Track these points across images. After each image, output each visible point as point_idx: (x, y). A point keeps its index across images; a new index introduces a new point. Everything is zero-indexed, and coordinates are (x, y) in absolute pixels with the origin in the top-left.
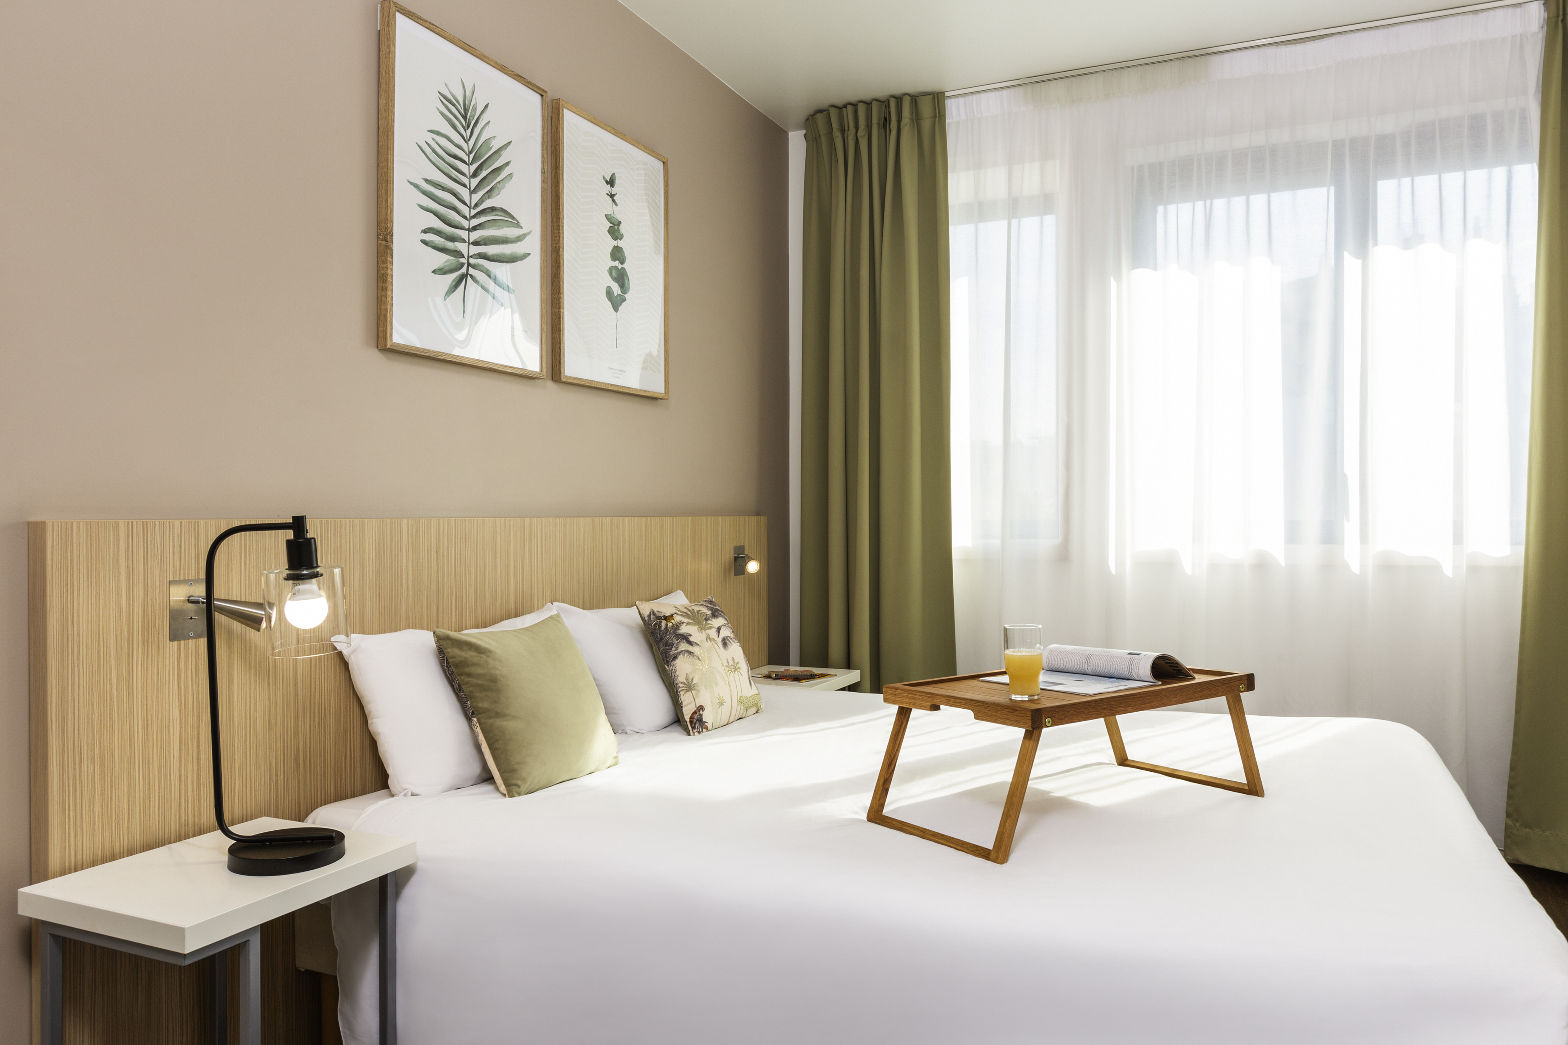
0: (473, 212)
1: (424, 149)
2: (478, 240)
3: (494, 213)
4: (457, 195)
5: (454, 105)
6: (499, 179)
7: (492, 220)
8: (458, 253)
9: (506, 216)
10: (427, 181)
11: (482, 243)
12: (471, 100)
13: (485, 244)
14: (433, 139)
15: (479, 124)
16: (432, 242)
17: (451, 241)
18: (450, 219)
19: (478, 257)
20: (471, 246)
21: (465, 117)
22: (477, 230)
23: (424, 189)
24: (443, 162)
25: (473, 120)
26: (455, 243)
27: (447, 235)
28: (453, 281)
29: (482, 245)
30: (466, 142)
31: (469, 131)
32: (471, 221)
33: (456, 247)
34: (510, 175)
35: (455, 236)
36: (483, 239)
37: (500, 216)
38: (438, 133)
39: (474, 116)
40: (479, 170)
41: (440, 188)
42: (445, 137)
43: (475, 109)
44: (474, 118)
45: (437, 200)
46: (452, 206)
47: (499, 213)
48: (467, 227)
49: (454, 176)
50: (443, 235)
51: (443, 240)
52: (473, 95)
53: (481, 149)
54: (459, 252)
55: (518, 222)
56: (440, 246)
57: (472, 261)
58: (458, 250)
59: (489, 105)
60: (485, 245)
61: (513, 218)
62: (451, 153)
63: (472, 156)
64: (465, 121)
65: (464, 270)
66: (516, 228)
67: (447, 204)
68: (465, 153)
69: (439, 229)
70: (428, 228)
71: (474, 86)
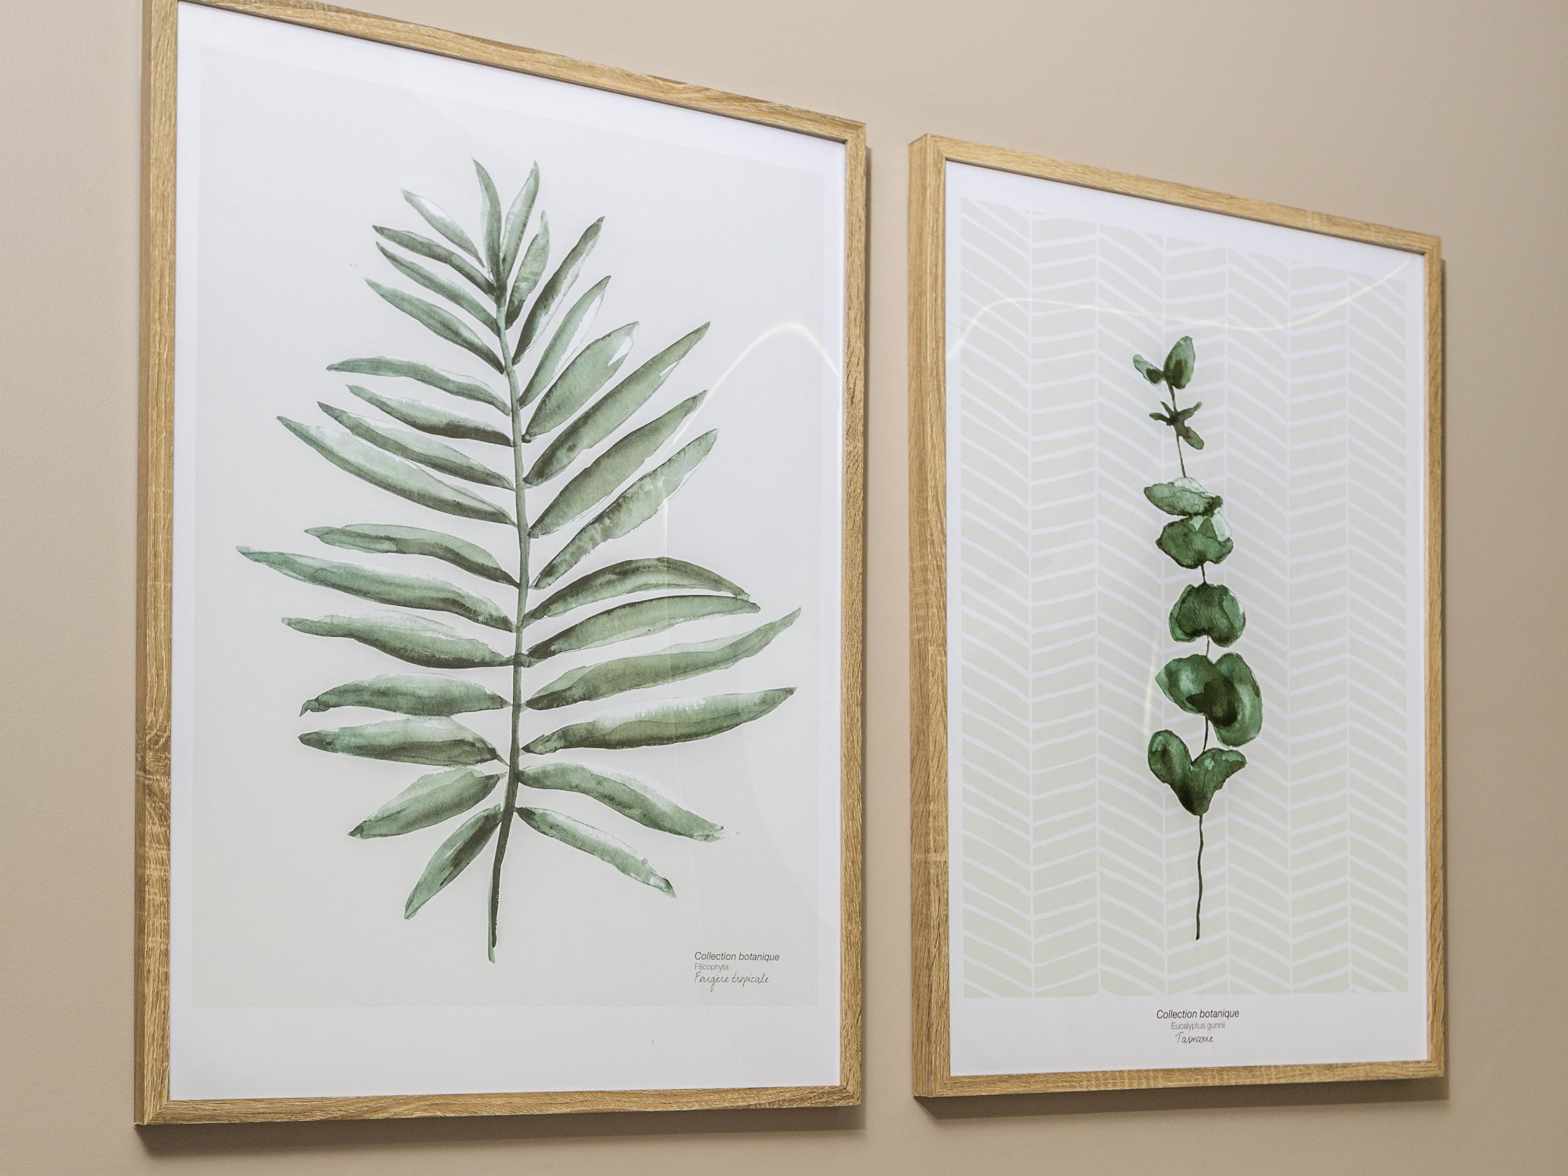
0: (535, 598)
1: (313, 432)
2: (559, 687)
3: (632, 582)
4: (465, 552)
5: (445, 258)
6: (651, 463)
7: (623, 607)
8: (467, 748)
9: (686, 582)
10: (326, 535)
11: (577, 692)
12: (525, 225)
13: (588, 696)
14: (356, 391)
15: (558, 298)
16: (353, 732)
17: (439, 713)
18: (434, 640)
19: (557, 744)
20: (527, 714)
21: (495, 289)
22: (553, 653)
23: (317, 565)
24: (398, 458)
25: (530, 291)
26: (455, 717)
27: (420, 697)
28: (445, 846)
29: (576, 701)
30: (500, 368)
31: (513, 335)
32: (526, 632)
33: (460, 728)
34: (704, 442)
35: (456, 692)
36: (581, 679)
37: (657, 586)
38: (377, 366)
39: (538, 274)
40: (562, 454)
41: (387, 545)
42: (406, 374)
43: (540, 250)
44: (536, 282)
45: (373, 588)
46: (442, 595)
47: (652, 579)
48: (508, 652)
49: (449, 496)
50: (402, 701)
51: (400, 717)
52: (530, 207)
53: (570, 380)
54: (473, 745)
55: (738, 592)
56: (386, 741)
57: (529, 763)
58: (470, 738)
59: (604, 225)
60: (589, 698)
61: (717, 582)
62: (434, 420)
63: (527, 413)
64: (498, 301)
65: (495, 800)
66: (731, 612)
67: (418, 593)
68: (501, 407)
69: (383, 685)
70: (331, 693)
71: (535, 176)
